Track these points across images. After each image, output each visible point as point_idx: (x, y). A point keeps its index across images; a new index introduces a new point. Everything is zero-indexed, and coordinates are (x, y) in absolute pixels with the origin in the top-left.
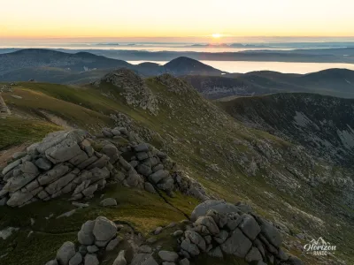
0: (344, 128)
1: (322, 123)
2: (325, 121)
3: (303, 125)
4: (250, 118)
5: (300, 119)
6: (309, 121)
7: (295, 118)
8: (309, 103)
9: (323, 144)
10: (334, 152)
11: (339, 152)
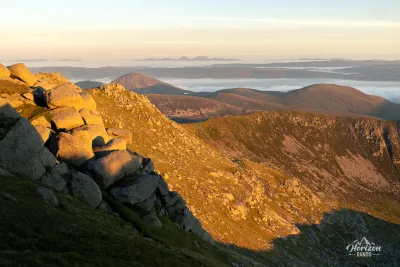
0: (342, 153)
1: (316, 148)
2: (320, 146)
3: (295, 151)
4: (228, 144)
5: (290, 144)
6: (300, 146)
7: (284, 143)
8: (299, 123)
9: (321, 174)
10: (335, 184)
11: (341, 184)
